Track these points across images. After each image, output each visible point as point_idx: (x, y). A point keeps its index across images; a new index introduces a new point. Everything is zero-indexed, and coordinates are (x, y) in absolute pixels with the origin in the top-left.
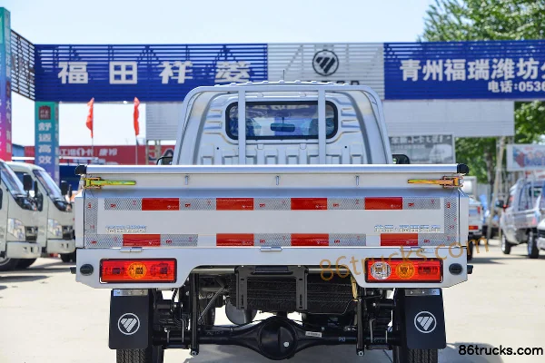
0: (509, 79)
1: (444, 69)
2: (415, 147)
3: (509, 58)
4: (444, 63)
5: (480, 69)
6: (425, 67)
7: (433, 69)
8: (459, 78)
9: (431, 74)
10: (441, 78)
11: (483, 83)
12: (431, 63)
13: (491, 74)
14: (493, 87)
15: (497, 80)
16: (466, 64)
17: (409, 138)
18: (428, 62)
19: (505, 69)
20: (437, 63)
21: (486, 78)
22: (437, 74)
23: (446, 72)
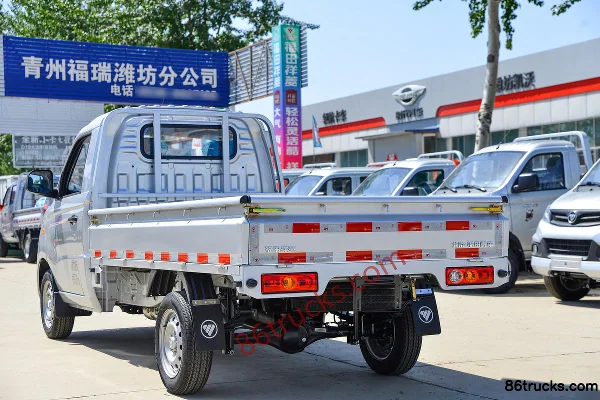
0: (130, 84)
1: (68, 69)
2: (47, 147)
3: (130, 63)
4: (67, 62)
5: (102, 72)
6: (48, 65)
7: (56, 68)
8: (82, 79)
9: (54, 73)
10: (64, 78)
11: (106, 86)
12: (54, 62)
13: (113, 77)
14: (115, 90)
15: (118, 83)
16: (89, 66)
17: (41, 138)
18: (51, 60)
19: (126, 73)
20: (60, 63)
21: (109, 81)
22: (61, 74)
23: (69, 72)
